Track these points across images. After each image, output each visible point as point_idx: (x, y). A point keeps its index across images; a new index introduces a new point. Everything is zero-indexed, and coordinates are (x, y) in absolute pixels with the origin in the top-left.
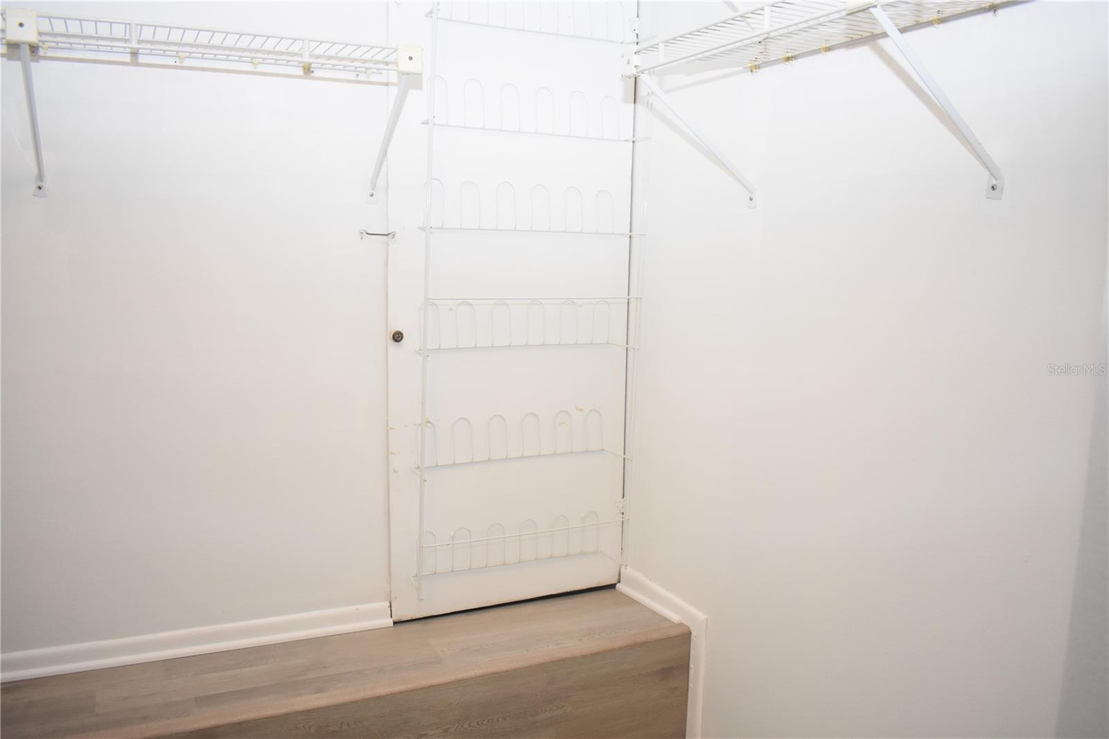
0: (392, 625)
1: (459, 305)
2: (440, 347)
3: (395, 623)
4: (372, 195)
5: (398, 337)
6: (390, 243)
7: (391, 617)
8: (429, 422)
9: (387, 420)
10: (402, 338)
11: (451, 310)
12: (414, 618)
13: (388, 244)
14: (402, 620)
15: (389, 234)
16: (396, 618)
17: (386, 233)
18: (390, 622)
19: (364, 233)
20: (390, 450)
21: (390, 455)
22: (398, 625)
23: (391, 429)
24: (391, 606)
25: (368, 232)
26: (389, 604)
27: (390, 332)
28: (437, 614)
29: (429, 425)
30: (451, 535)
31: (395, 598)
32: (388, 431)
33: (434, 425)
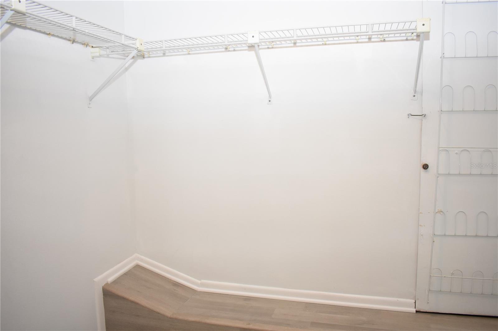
0: (415, 312)
1: (462, 151)
2: (449, 173)
3: (417, 312)
4: (414, 96)
5: (425, 167)
6: (423, 119)
7: (415, 308)
8: (442, 212)
9: (419, 209)
10: (428, 167)
11: (457, 154)
12: (427, 311)
13: (422, 120)
14: (421, 311)
15: (422, 115)
16: (418, 309)
17: (421, 115)
18: (414, 310)
19: (410, 115)
20: (420, 224)
21: (420, 227)
22: (418, 313)
23: (420, 213)
24: (415, 303)
25: (412, 114)
26: (414, 302)
27: (422, 164)
28: (440, 312)
29: (442, 213)
30: (452, 272)
31: (418, 299)
32: (419, 214)
33: (444, 213)
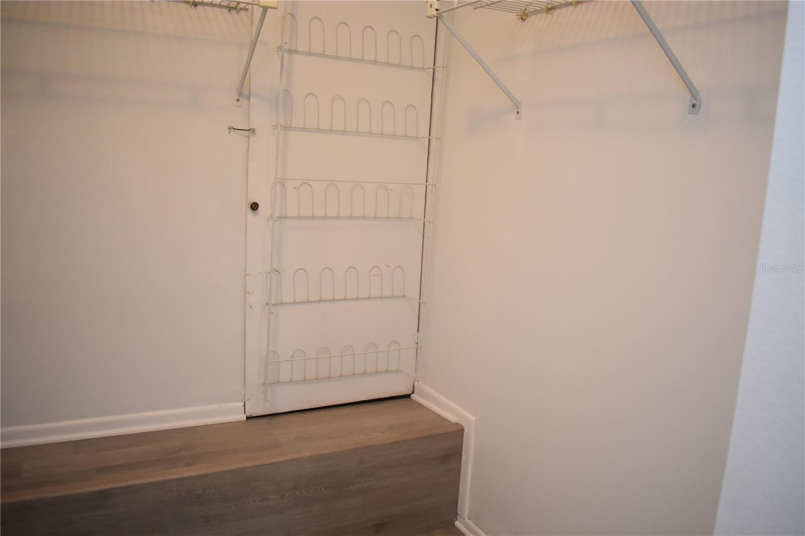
0: (245, 419)
1: (303, 184)
2: (285, 215)
3: (247, 418)
4: (238, 100)
5: (254, 207)
6: (250, 136)
7: (245, 413)
8: (277, 271)
9: (246, 268)
10: (258, 207)
11: (296, 188)
12: (262, 414)
13: (249, 138)
14: (253, 416)
15: (250, 130)
16: (248, 414)
17: (248, 129)
18: (243, 417)
19: (232, 128)
20: (247, 291)
21: (247, 294)
22: (250, 419)
23: (248, 275)
24: (244, 406)
25: (235, 128)
26: (243, 404)
27: (249, 203)
28: (279, 412)
29: (276, 273)
30: (291, 354)
31: (248, 399)
32: (245, 276)
33: (279, 273)
